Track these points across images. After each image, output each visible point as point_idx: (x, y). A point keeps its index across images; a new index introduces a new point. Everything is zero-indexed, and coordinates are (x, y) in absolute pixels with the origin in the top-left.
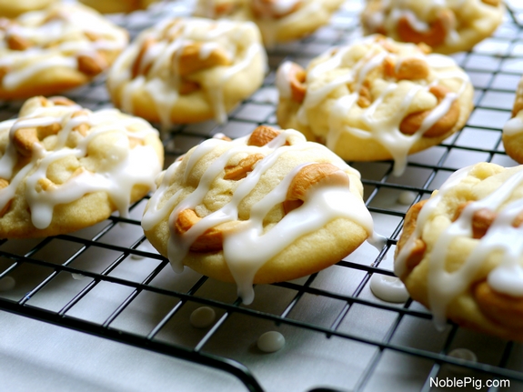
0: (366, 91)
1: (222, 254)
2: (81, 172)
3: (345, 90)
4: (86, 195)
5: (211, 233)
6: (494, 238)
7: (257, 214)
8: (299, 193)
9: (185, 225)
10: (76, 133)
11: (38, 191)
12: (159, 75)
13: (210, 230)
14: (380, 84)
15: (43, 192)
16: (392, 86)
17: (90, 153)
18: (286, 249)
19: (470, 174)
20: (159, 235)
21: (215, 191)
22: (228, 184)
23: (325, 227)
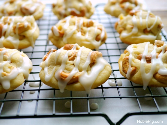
0: (82, 31)
1: (79, 82)
2: (14, 68)
3: (77, 31)
4: (18, 75)
5: (75, 77)
6: (154, 62)
7: (84, 69)
8: (94, 60)
9: (65, 76)
10: (5, 56)
11: (3, 76)
12: (10, 35)
13: (74, 76)
14: (85, 29)
15: (5, 77)
16: (89, 29)
17: (12, 61)
18: (98, 77)
19: (133, 48)
20: (53, 82)
21: (68, 65)
22: (71, 62)
23: (104, 69)
